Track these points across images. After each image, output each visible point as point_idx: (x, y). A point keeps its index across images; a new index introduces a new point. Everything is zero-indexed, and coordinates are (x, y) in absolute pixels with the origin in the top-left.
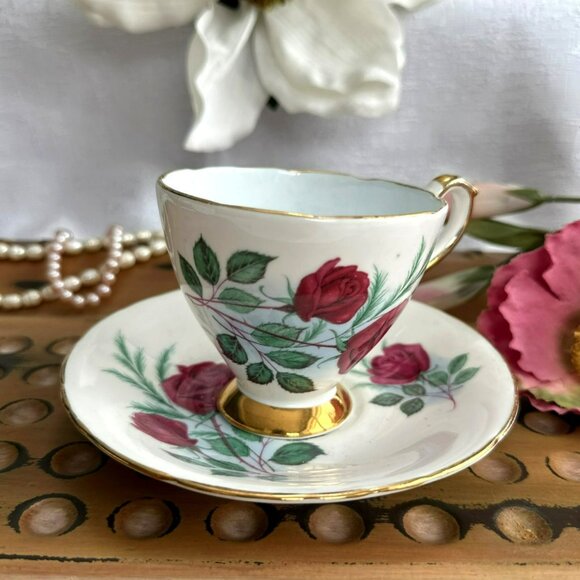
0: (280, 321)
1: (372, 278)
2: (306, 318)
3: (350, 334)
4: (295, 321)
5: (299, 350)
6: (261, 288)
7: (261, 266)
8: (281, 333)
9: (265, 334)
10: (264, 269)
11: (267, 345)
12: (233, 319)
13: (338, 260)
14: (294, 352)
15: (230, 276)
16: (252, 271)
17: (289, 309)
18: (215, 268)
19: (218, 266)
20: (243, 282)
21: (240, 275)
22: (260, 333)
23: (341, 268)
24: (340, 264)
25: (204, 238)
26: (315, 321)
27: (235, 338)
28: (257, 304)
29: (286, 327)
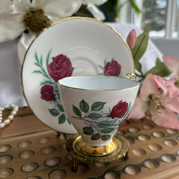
0: (106, 120)
1: (129, 104)
2: (113, 118)
3: (122, 120)
4: (110, 119)
5: (110, 127)
6: (102, 112)
7: (102, 105)
8: (106, 124)
9: (101, 125)
10: (103, 106)
11: (101, 128)
12: (91, 122)
13: (122, 101)
14: (108, 128)
15: (92, 110)
16: (99, 107)
17: (109, 116)
18: (87, 108)
19: (89, 107)
20: (97, 111)
21: (96, 109)
22: (99, 125)
23: (123, 103)
24: (122, 102)
25: (84, 100)
26: (115, 118)
27: (91, 127)
28: (100, 116)
29: (108, 121)
